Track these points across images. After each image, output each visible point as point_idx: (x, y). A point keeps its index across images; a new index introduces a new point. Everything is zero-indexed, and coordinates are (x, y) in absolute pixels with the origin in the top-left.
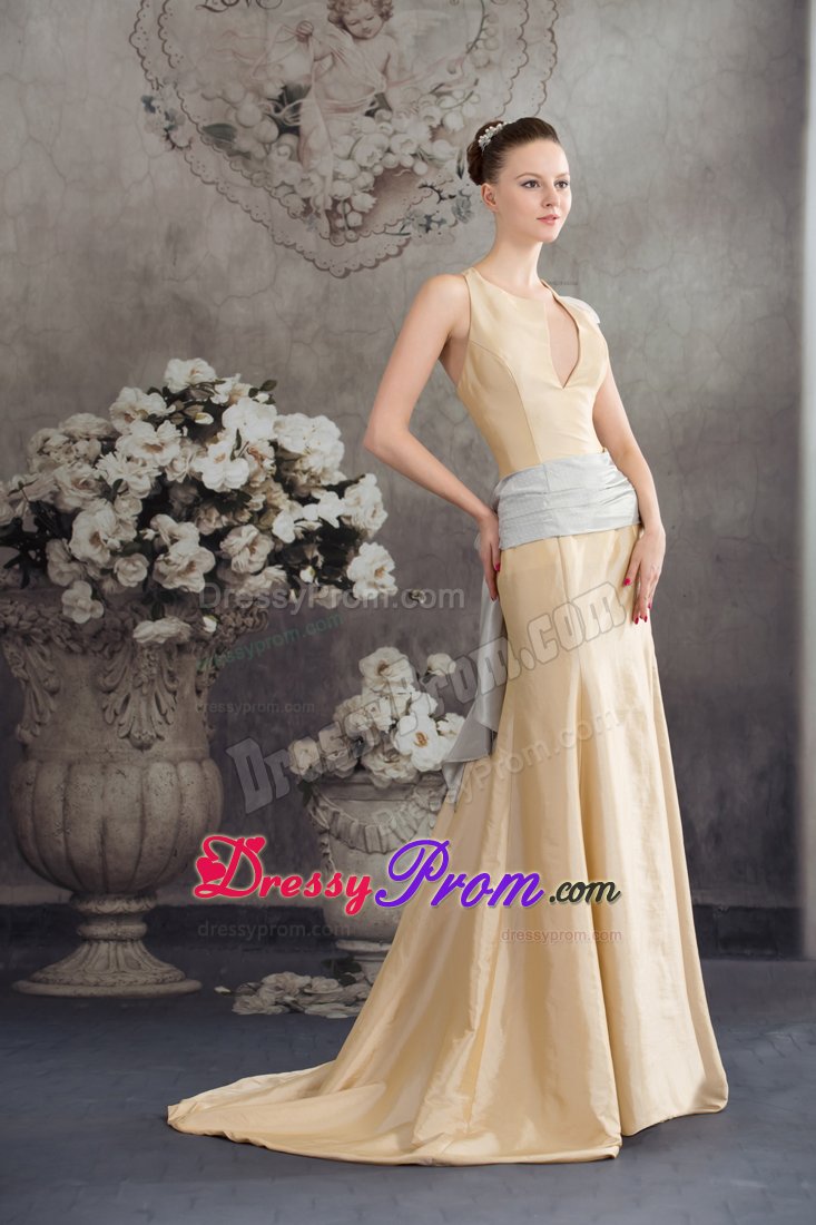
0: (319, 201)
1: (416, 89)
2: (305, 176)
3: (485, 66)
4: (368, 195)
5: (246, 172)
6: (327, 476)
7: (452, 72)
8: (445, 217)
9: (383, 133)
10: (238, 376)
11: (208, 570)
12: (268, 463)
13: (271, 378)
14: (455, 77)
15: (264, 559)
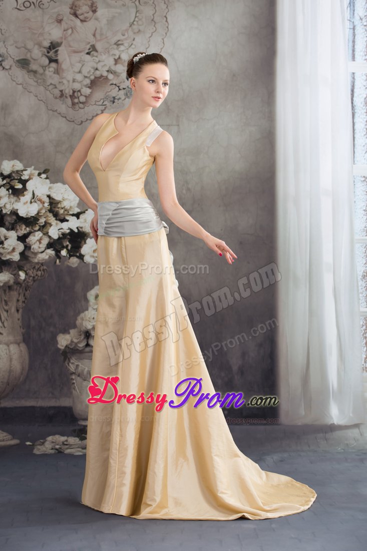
0: (67, 91)
1: (108, 42)
2: (60, 81)
3: (138, 32)
4: (88, 89)
5: (35, 79)
6: (72, 210)
7: (123, 35)
8: (121, 97)
9: (95, 62)
10: (33, 167)
11: (21, 251)
12: (46, 205)
13: (47, 168)
14: (124, 37)
15: (45, 246)
